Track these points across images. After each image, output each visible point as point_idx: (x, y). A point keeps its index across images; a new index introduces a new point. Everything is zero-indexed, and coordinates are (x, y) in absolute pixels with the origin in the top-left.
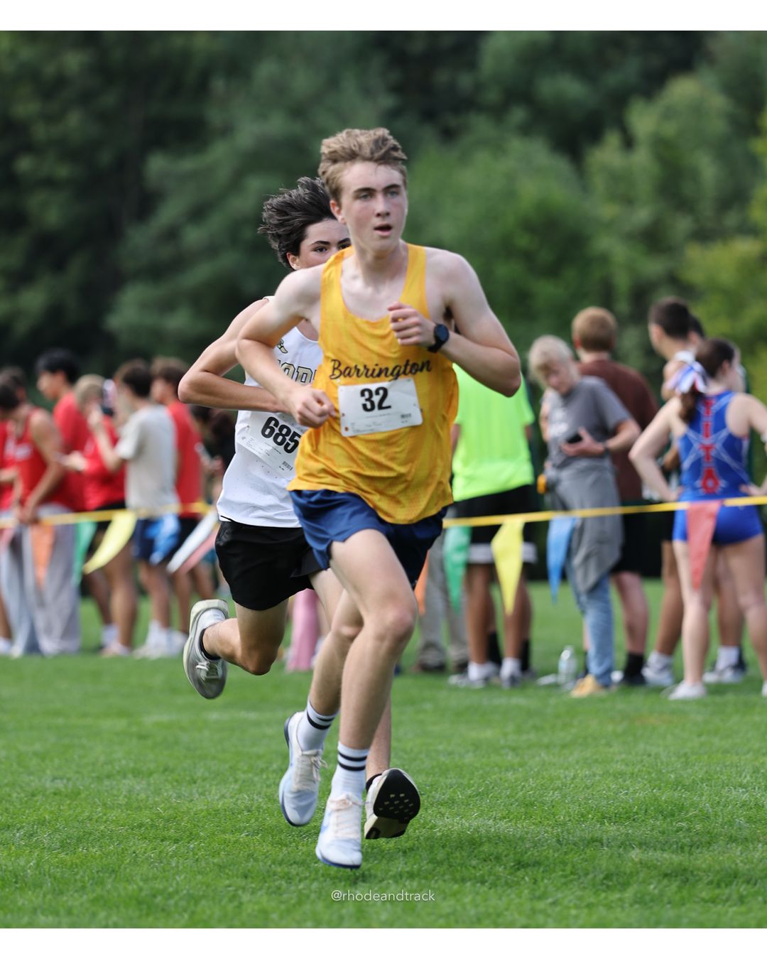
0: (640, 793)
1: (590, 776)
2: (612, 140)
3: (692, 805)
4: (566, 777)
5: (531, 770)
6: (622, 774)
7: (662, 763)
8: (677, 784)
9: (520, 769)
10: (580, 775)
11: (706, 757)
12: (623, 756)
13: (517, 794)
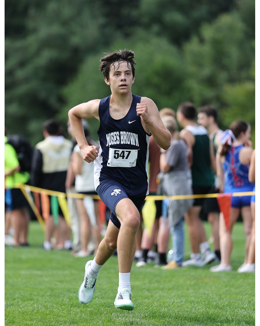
0: (201, 310)
1: (180, 302)
2: (195, 40)
3: (222, 315)
4: (170, 302)
5: (155, 298)
6: (193, 302)
7: (210, 297)
8: (216, 307)
9: (151, 298)
10: (176, 301)
11: (228, 296)
12: (194, 294)
13: (149, 308)
